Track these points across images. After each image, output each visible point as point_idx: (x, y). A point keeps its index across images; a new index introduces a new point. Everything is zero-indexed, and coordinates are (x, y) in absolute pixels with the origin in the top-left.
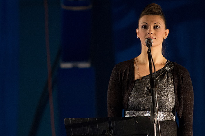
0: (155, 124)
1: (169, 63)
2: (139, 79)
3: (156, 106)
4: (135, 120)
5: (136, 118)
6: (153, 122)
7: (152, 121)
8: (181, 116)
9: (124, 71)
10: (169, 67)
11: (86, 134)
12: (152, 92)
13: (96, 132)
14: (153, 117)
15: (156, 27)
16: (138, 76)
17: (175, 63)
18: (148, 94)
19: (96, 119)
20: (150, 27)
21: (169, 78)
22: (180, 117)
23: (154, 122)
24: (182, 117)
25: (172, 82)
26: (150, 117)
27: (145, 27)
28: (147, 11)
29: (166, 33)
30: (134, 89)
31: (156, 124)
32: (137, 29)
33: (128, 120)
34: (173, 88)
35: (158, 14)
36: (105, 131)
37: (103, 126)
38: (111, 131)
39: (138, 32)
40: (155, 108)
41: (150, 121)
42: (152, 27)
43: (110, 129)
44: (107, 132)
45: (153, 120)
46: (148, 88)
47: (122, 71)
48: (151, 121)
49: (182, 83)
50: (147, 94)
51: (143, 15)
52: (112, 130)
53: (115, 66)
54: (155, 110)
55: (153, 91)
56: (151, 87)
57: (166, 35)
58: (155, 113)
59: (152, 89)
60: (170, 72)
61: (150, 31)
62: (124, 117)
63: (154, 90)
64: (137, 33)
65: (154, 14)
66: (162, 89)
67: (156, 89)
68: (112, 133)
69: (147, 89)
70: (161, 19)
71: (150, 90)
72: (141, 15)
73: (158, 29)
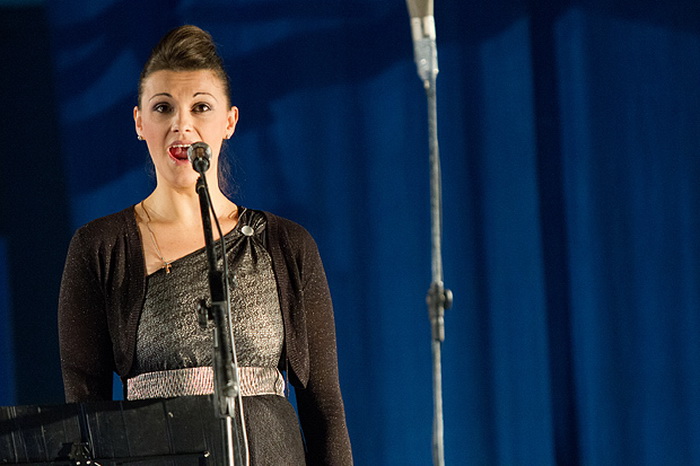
0: (229, 420)
1: (248, 213)
2: (161, 271)
3: (230, 359)
4: (164, 406)
5: (167, 402)
6: (224, 412)
7: (220, 408)
8: (304, 382)
9: (109, 247)
10: (251, 226)
11: (5, 461)
12: (216, 315)
13: (40, 451)
14: (222, 397)
15: (199, 108)
16: (158, 261)
17: (266, 213)
18: (206, 324)
19: (39, 410)
20: (180, 109)
21: (261, 262)
22: (305, 386)
23: (227, 413)
24: (309, 383)
25: (268, 274)
26: (211, 395)
27: (166, 108)
28: (170, 56)
29: (229, 120)
30: (148, 302)
31: (232, 419)
32: (136, 108)
33: (143, 409)
34: (275, 291)
35: (204, 66)
36: (67, 447)
37: (61, 432)
38: (87, 447)
39: (140, 118)
40: (227, 367)
41: (213, 410)
42: (186, 108)
43: (84, 439)
44: (74, 448)
45: (222, 406)
46: (202, 302)
47: (102, 249)
48: (216, 408)
49: (301, 275)
50: (200, 324)
51: (154, 69)
52: (91, 443)
53: (77, 231)
54: (229, 373)
55: (219, 313)
56: (213, 300)
57: (231, 126)
58: (229, 384)
59: (218, 306)
60: (256, 239)
61: (179, 122)
62: (122, 399)
63: (223, 309)
64: (136, 120)
65: (192, 65)
66: (245, 296)
67: (228, 305)
68: (91, 452)
69: (199, 307)
70: (214, 79)
71: (210, 310)
72: (149, 68)
73: (206, 114)
